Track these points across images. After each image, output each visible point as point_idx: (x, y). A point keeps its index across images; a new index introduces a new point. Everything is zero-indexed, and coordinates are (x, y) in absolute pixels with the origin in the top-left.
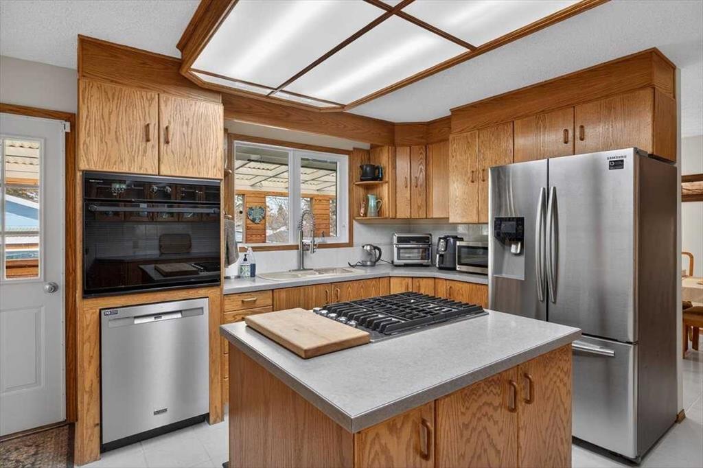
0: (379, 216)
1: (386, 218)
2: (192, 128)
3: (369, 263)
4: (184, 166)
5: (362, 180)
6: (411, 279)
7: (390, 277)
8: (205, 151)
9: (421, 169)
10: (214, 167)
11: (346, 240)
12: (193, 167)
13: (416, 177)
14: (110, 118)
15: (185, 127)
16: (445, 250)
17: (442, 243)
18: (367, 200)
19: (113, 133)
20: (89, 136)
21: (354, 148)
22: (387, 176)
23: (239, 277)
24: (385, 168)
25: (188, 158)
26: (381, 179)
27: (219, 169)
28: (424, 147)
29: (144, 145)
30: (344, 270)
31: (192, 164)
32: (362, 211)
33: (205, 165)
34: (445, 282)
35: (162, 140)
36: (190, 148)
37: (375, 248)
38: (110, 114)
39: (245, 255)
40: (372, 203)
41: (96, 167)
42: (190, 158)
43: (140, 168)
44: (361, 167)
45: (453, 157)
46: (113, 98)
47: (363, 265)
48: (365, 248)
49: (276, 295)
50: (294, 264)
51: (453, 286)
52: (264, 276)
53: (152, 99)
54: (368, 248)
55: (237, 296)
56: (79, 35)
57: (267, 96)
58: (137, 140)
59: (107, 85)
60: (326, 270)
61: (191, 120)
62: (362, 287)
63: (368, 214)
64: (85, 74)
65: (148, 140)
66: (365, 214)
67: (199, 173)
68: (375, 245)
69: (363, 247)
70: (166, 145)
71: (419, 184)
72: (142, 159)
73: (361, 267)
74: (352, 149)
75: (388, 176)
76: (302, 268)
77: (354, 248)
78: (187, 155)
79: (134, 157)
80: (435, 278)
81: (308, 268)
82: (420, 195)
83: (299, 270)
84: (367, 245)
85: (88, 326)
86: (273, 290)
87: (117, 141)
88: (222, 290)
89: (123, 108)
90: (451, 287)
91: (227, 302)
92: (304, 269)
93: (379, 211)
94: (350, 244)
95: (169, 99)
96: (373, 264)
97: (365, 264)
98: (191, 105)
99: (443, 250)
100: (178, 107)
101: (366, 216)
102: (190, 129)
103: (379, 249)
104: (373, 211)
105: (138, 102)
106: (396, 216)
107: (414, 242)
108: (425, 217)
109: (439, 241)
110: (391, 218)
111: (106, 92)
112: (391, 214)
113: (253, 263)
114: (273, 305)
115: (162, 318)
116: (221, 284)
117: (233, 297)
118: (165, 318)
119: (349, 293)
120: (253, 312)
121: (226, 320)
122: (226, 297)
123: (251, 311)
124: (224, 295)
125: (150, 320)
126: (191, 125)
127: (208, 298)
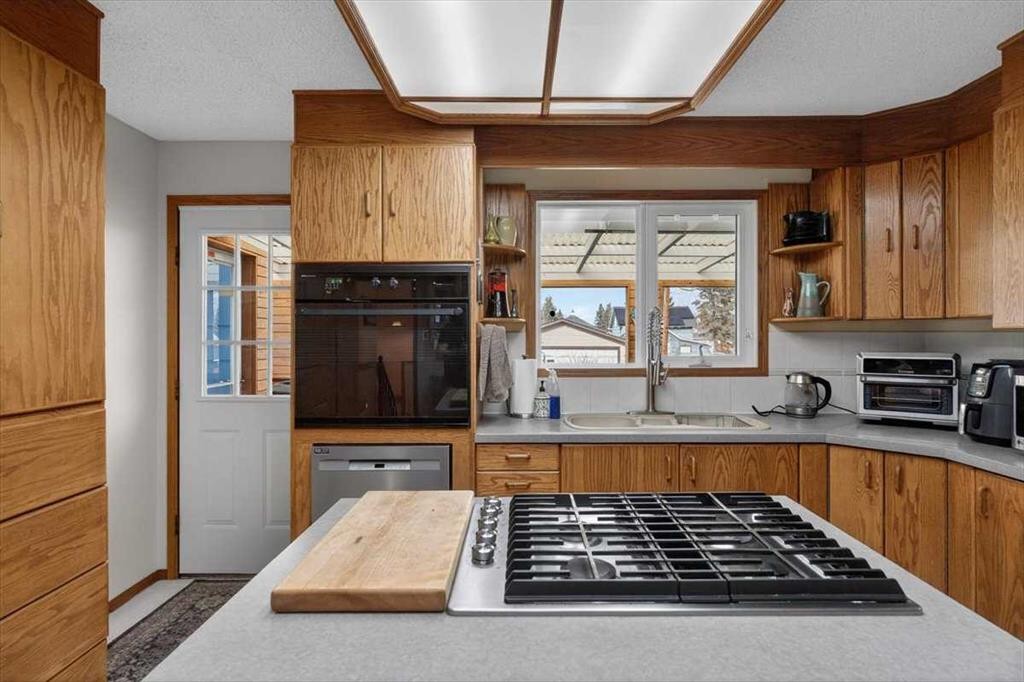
0: (824, 315)
1: (838, 319)
2: (427, 188)
3: (799, 411)
4: (416, 246)
5: (786, 244)
6: (880, 456)
7: (829, 445)
8: (446, 220)
9: (930, 206)
10: (460, 244)
11: (752, 362)
12: (429, 247)
13: (917, 227)
14: (323, 191)
15: (417, 188)
16: (988, 395)
17: (981, 376)
18: (797, 284)
19: (326, 209)
20: (301, 218)
21: (770, 185)
22: (840, 231)
23: (532, 416)
24: (838, 214)
25: (421, 234)
26: (829, 238)
27: (466, 247)
28: (938, 156)
29: (363, 220)
30: (739, 422)
31: (427, 243)
32: (787, 305)
33: (446, 242)
34: (972, 472)
35: (386, 213)
36: (425, 218)
37: (815, 380)
38: (323, 185)
39: (542, 382)
40: (808, 289)
41: (307, 257)
42: (424, 234)
43: (359, 255)
44: (786, 218)
45: (1004, 161)
46: (327, 165)
47: (789, 413)
48: (793, 378)
49: (566, 453)
50: (640, 401)
51: (992, 487)
52: (574, 419)
53: (374, 155)
54: (800, 379)
55: (496, 449)
56: (293, 92)
57: (542, 116)
58: (356, 215)
59: (321, 149)
60: (701, 418)
61: (426, 177)
62: (752, 457)
63: (799, 312)
64: (301, 140)
65: (368, 215)
66: (794, 312)
67: (437, 256)
68: (815, 375)
69: (788, 377)
70: (391, 218)
71: (924, 241)
72: (361, 241)
73: (783, 418)
74: (766, 187)
75: (843, 231)
76: (652, 408)
77: (770, 377)
78: (421, 230)
79: (351, 240)
80: (947, 461)
81: (662, 410)
82: (926, 266)
83: (647, 412)
84: (797, 374)
85: (301, 464)
86: (560, 445)
87: (331, 220)
88: (472, 435)
89: (338, 175)
90: (986, 490)
91: (481, 455)
92: (655, 412)
93: (824, 306)
94: (762, 370)
95: (395, 152)
96: (812, 414)
97: (790, 410)
98: (426, 154)
99: (980, 394)
100: (408, 161)
101: (795, 316)
102: (424, 189)
103: (827, 385)
104: (808, 304)
105: (356, 164)
106: (864, 313)
107: (911, 373)
108: (940, 315)
109: (974, 371)
110: (851, 320)
111: (319, 158)
112: (848, 312)
113: (555, 395)
114: (560, 469)
115: (386, 468)
116: (470, 427)
117: (489, 449)
118: (388, 467)
119: (720, 468)
120: (523, 477)
121: (479, 484)
122: (480, 448)
123: (520, 475)
124: (476, 444)
125: (371, 467)
126: (425, 183)
127: (451, 445)
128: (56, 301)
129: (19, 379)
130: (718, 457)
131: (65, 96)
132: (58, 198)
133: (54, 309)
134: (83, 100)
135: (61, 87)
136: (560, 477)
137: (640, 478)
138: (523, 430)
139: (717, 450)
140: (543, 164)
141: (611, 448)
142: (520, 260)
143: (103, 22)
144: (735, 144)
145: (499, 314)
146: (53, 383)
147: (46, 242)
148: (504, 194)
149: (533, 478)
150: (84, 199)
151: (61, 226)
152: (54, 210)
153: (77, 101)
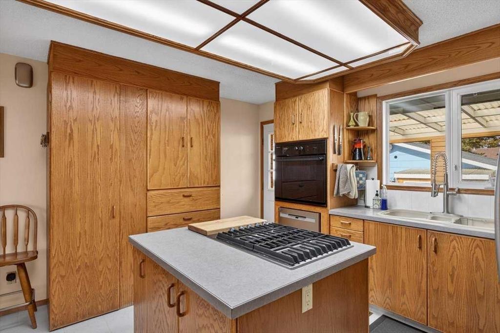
2: (312, 110)
4: (308, 133)
8: (318, 121)
10: (323, 131)
14: (282, 117)
19: (283, 123)
20: (276, 127)
31: (312, 132)
33: (318, 130)
35: (299, 122)
36: (311, 122)
38: (282, 114)
39: (377, 191)
41: (279, 141)
46: (283, 107)
56: (275, 84)
57: (351, 69)
58: (291, 124)
59: (281, 102)
61: (311, 106)
62: (478, 246)
64: (277, 100)
65: (294, 124)
70: (301, 124)
72: (292, 133)
76: (446, 211)
78: (310, 127)
79: (289, 134)
86: (363, 220)
87: (284, 127)
88: (328, 210)
89: (286, 110)
91: (332, 219)
95: (302, 98)
100: (306, 100)
105: (291, 105)
111: (281, 105)
113: (384, 198)
114: (364, 232)
115: (298, 219)
116: (327, 207)
117: (335, 217)
118: (300, 219)
119: (454, 248)
120: (349, 232)
121: (331, 232)
122: (331, 216)
123: (347, 231)
124: (330, 215)
125: (294, 218)
126: (311, 108)
127: (320, 214)
128: (207, 160)
129: (198, 178)
130: (453, 241)
131: (209, 108)
132: (207, 135)
133: (206, 162)
134: (213, 108)
135: (208, 106)
136: (364, 235)
137: (403, 244)
138: (370, 214)
139: (452, 237)
140: (391, 81)
141: (401, 228)
142: (374, 132)
143: (220, 85)
144: (493, 43)
145: (358, 158)
146: (206, 180)
147: (204, 145)
148: (367, 101)
149: (352, 234)
150: (214, 133)
151: (208, 141)
152: (206, 137)
153: (212, 108)
